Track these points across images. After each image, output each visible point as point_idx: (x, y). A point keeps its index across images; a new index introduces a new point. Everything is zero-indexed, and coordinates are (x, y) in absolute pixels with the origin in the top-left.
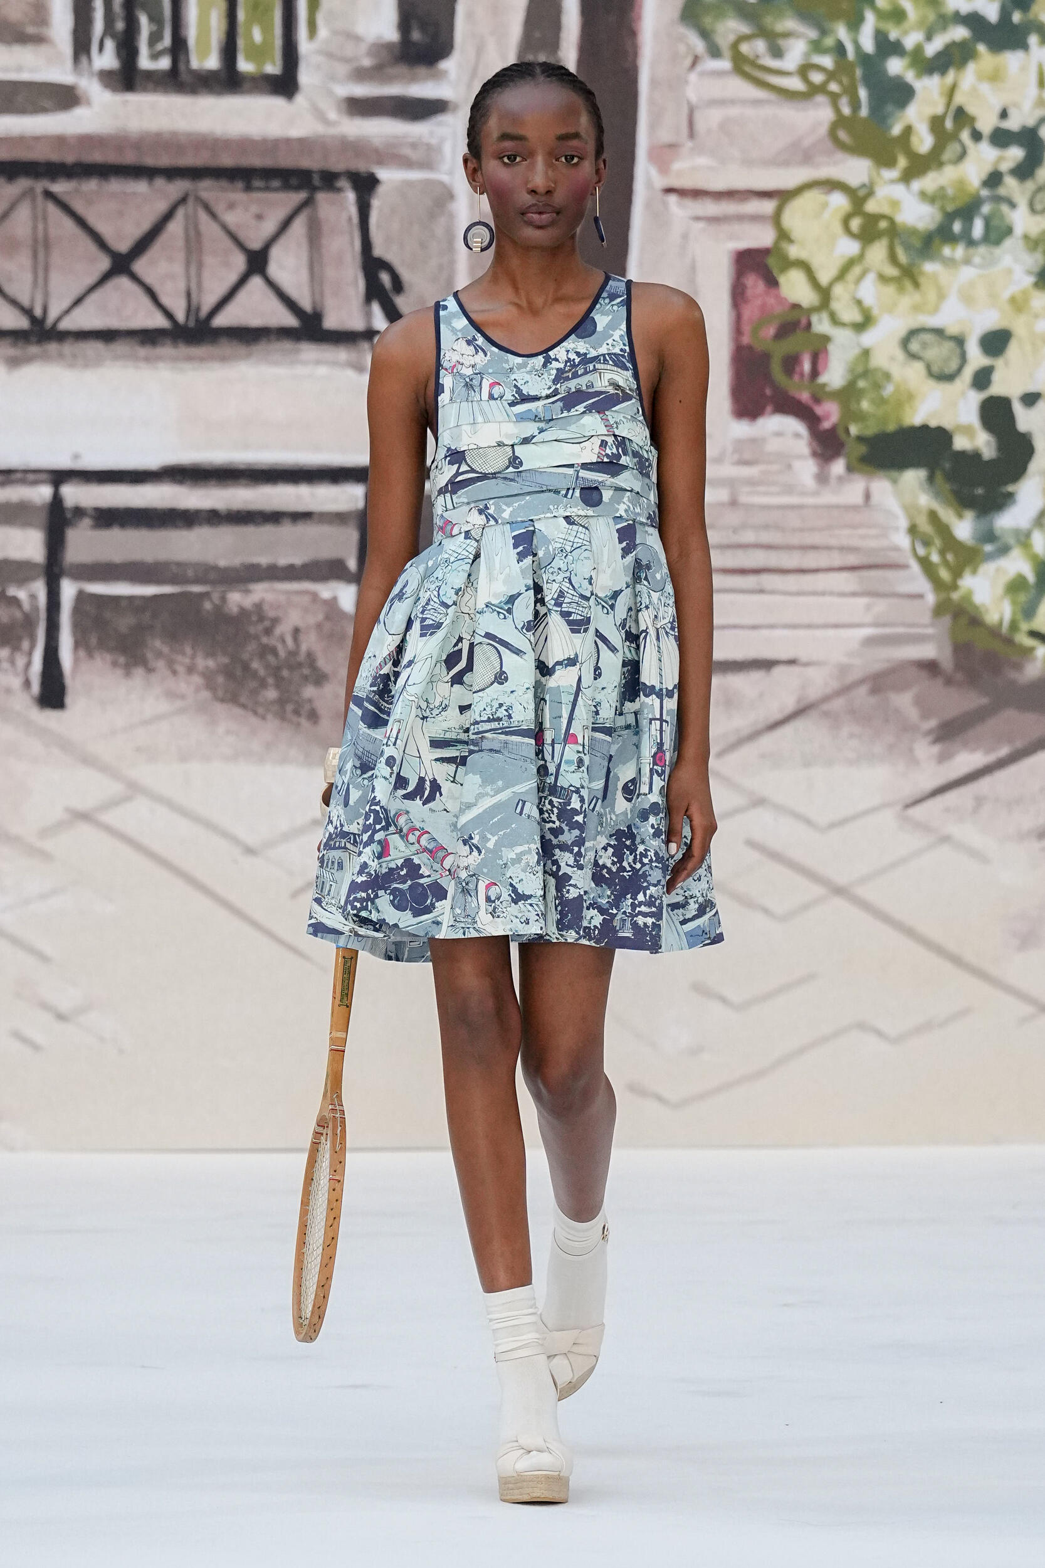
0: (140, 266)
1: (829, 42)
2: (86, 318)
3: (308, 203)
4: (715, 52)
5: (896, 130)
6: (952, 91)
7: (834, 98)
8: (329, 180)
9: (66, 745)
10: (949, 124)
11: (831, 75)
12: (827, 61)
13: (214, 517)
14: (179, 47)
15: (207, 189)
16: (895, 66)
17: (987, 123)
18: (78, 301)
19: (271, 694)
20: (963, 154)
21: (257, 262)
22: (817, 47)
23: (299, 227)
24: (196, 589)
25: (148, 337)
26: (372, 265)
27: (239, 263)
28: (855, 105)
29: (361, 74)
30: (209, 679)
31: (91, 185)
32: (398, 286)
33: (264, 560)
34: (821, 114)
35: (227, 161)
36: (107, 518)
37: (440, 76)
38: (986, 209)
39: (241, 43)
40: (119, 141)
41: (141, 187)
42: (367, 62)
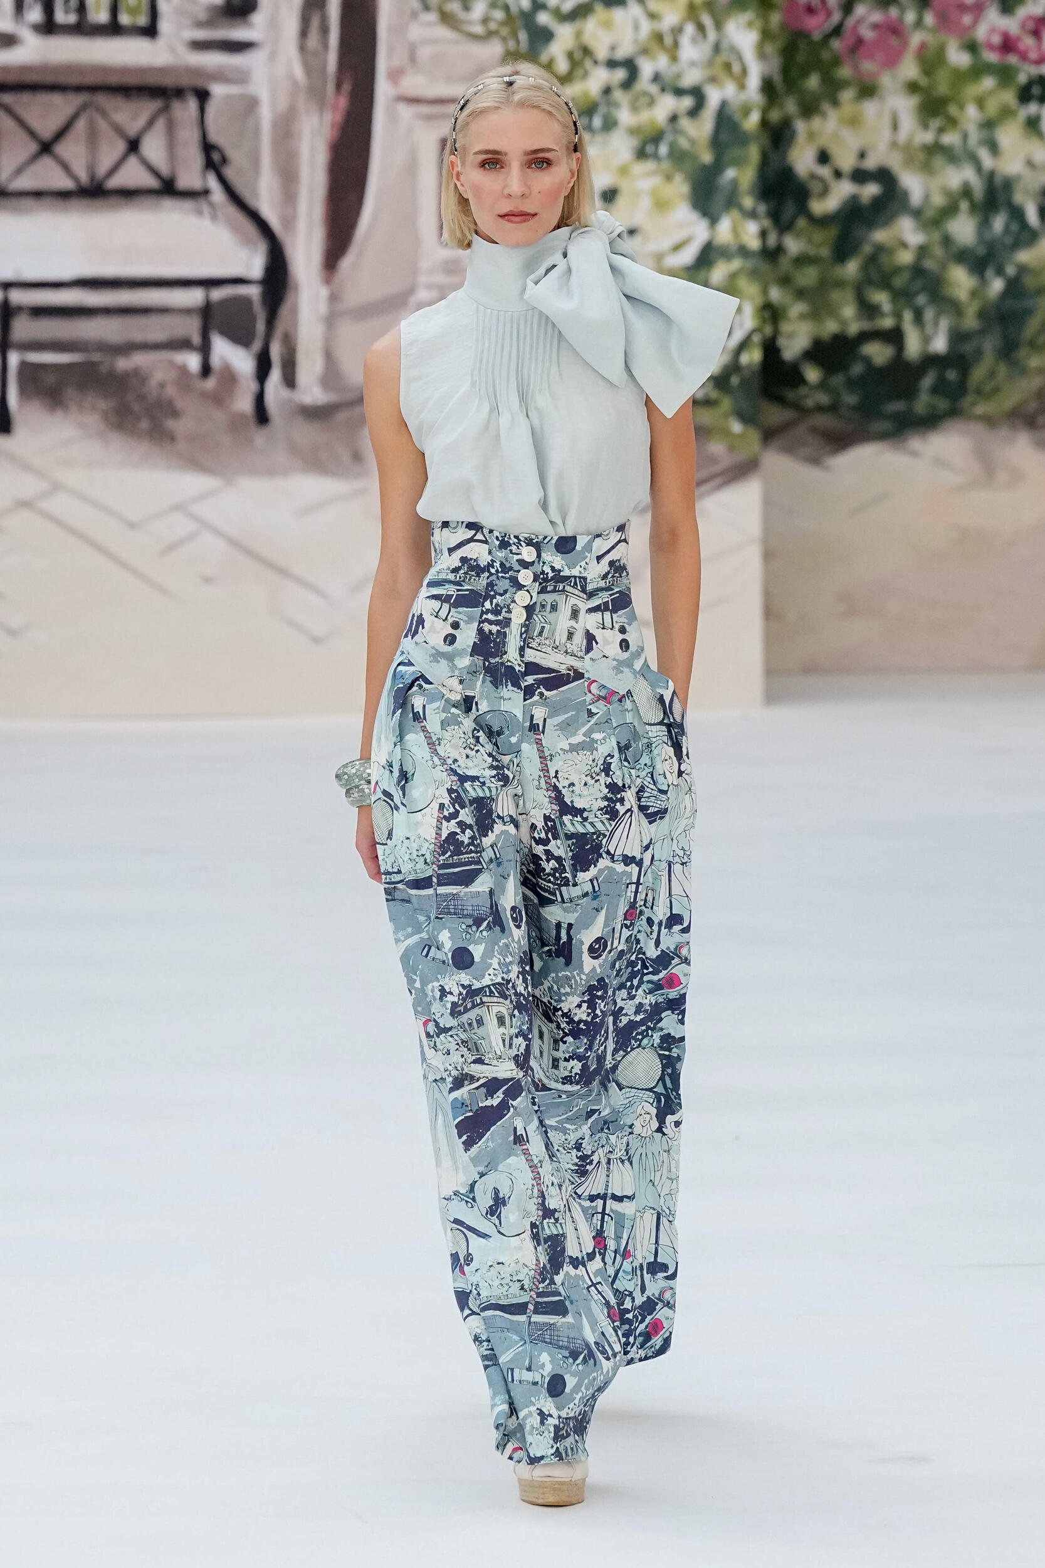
0: (61, 149)
1: (500, 3)
2: (24, 182)
3: (166, 109)
4: (427, 8)
5: (544, 58)
6: (578, 35)
7: (504, 39)
8: (179, 93)
9: (13, 459)
10: (578, 55)
11: (503, 24)
12: (499, 15)
13: (107, 311)
14: (82, 9)
15: (102, 99)
16: (543, 18)
17: (602, 54)
18: (19, 171)
19: (144, 424)
20: (586, 75)
21: (133, 146)
22: (493, 5)
23: (160, 124)
24: (96, 357)
25: (64, 195)
26: (207, 147)
27: (121, 146)
28: (518, 42)
29: (199, 25)
30: (105, 416)
31: (26, 97)
32: (224, 160)
33: (138, 337)
34: (496, 48)
35: (114, 80)
36: (39, 312)
37: (250, 25)
38: (602, 109)
39: (122, 7)
40: (44, 68)
41: (57, 98)
42: (203, 16)
